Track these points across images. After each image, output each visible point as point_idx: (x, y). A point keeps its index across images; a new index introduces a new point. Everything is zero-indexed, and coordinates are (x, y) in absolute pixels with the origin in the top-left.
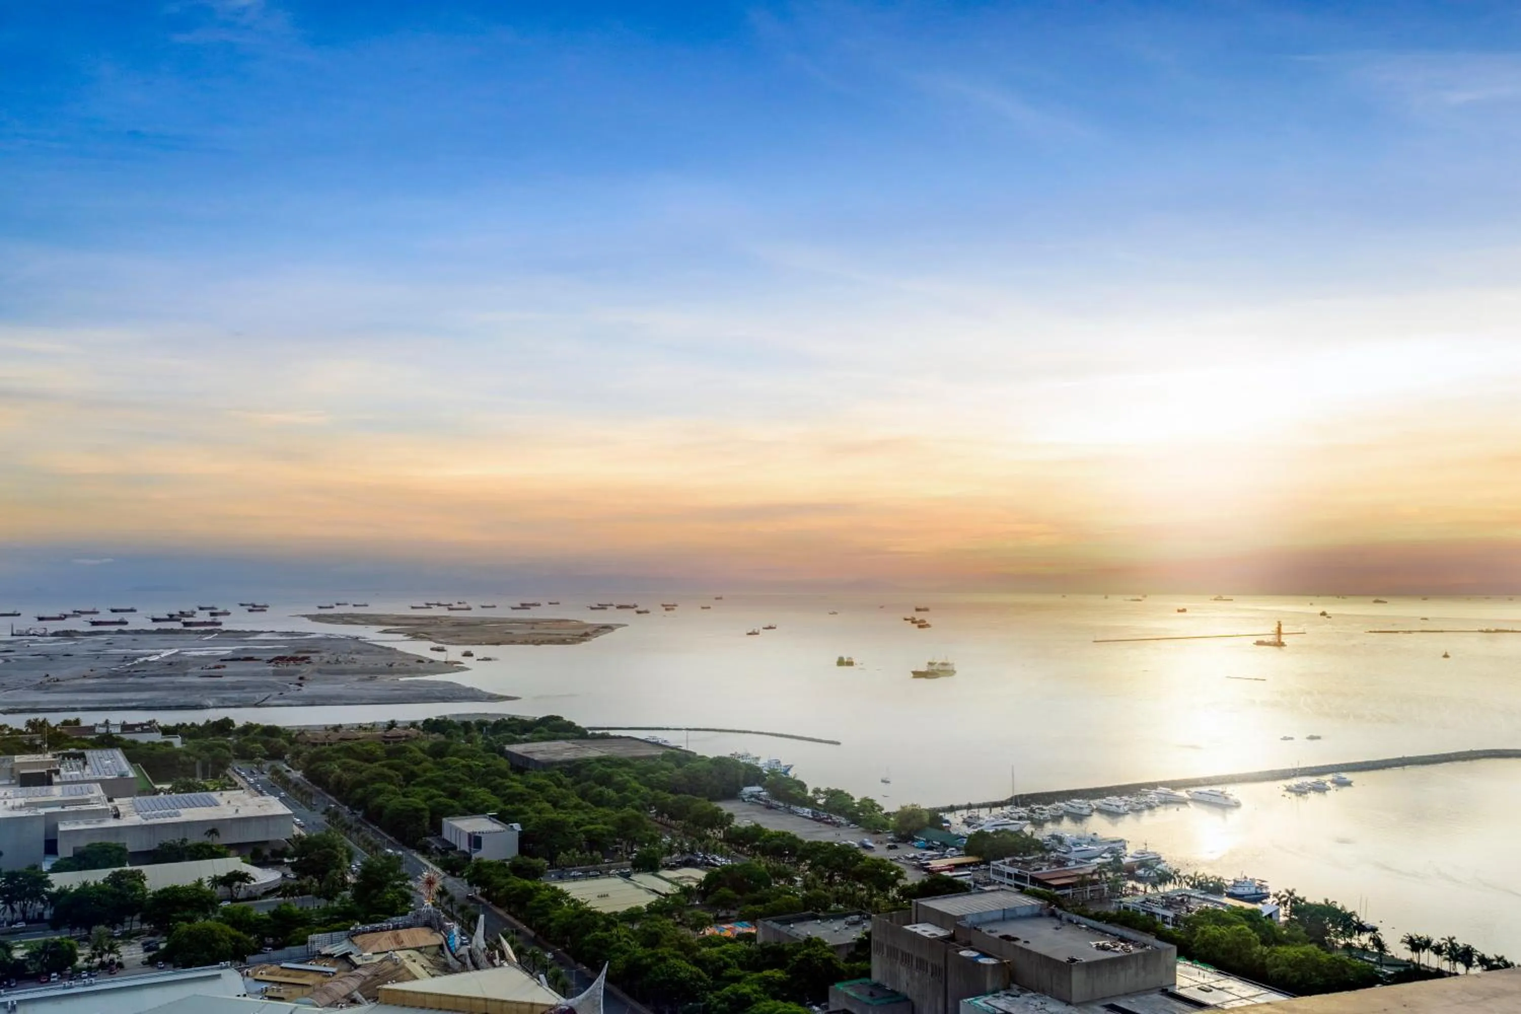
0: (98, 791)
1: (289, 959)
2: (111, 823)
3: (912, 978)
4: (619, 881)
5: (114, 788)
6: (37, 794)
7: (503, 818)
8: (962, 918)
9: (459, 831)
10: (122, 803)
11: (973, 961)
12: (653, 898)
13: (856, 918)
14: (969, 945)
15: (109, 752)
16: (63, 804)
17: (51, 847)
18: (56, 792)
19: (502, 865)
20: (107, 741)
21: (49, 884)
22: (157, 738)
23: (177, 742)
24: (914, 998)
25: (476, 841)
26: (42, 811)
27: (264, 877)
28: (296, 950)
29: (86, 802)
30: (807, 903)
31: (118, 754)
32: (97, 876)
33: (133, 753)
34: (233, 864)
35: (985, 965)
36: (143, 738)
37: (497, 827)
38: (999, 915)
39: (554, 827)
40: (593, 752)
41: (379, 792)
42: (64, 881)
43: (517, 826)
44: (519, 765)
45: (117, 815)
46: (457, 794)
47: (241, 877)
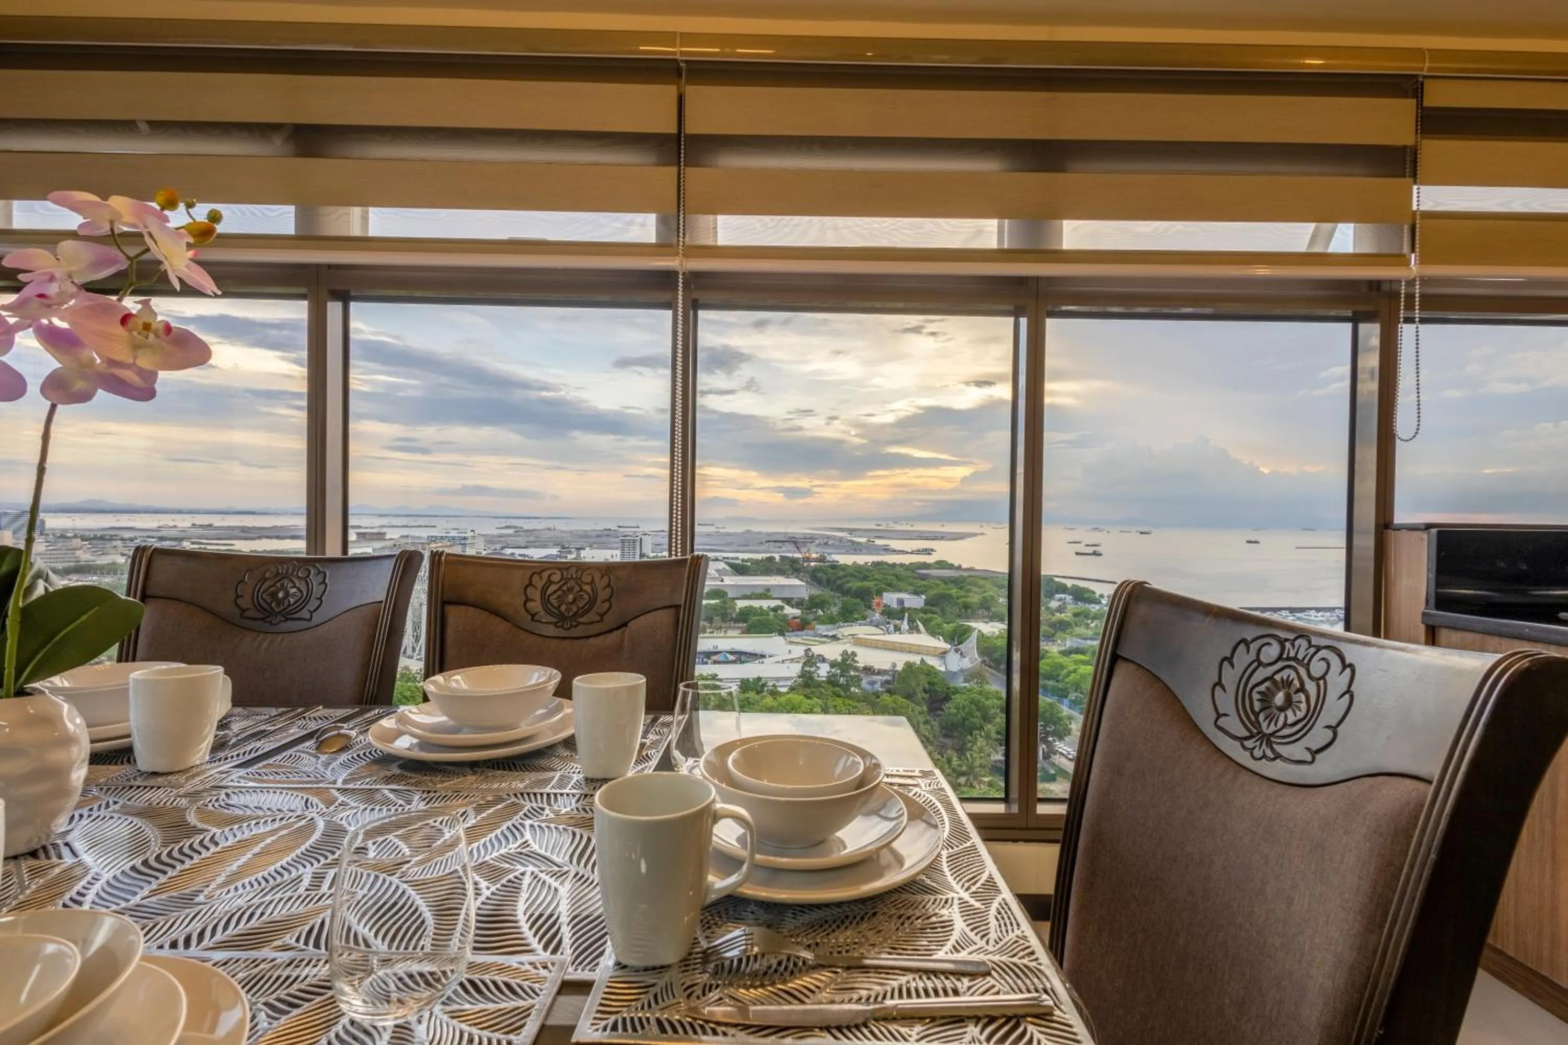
2: (719, 583)
7: (917, 594)
9: (891, 598)
10: (724, 578)
19: (916, 609)
25: (900, 601)
27: (789, 611)
32: (713, 602)
34: (779, 603)
37: (913, 597)
39: (944, 598)
41: (848, 582)
43: (924, 597)
44: (924, 577)
45: (722, 581)
46: (890, 585)
47: (782, 608)
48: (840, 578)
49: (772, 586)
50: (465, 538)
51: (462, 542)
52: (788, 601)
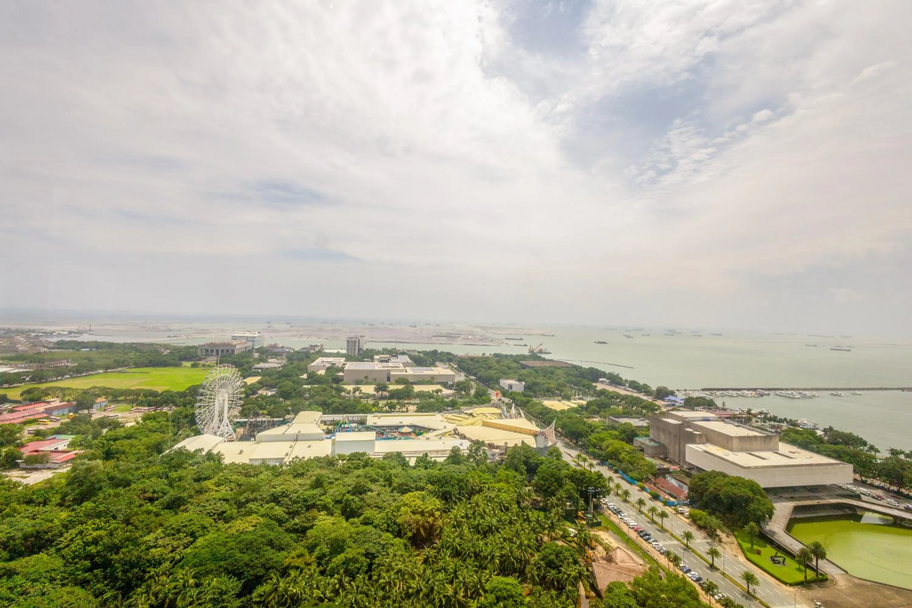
0: (401, 365)
1: (455, 413)
2: (404, 373)
3: (666, 438)
4: (558, 402)
5: (406, 365)
6: (385, 364)
7: (520, 380)
8: (686, 418)
9: (505, 383)
10: (407, 368)
11: (691, 433)
12: (569, 407)
13: (643, 418)
14: (689, 427)
15: (404, 356)
16: (392, 367)
17: (389, 379)
18: (390, 364)
19: (519, 393)
20: (403, 353)
21: (388, 387)
22: (417, 354)
23: (422, 355)
24: (667, 445)
25: (511, 386)
26: (387, 369)
27: (446, 392)
28: (456, 410)
29: (398, 367)
30: (624, 413)
31: (406, 356)
32: (400, 387)
33: (411, 357)
34: (439, 387)
35: (696, 434)
36: (413, 354)
37: (517, 383)
38: (701, 419)
39: (535, 384)
40: (547, 365)
41: (480, 371)
42: (392, 387)
43: (524, 383)
44: (524, 367)
45: (406, 371)
46: (504, 373)
47: (441, 391)
48: (475, 369)
49: (435, 375)
50: (254, 337)
51: (253, 340)
52: (445, 385)
